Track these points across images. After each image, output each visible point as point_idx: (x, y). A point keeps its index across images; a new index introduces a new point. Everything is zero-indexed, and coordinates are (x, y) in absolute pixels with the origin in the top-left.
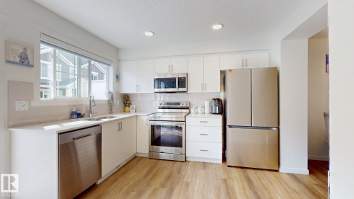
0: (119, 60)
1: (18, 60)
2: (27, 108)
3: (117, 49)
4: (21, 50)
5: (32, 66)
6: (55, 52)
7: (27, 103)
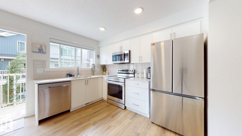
0: (99, 47)
1: (38, 51)
2: (42, 72)
3: (98, 42)
4: (39, 46)
5: (45, 53)
6: (60, 46)
7: (42, 69)
